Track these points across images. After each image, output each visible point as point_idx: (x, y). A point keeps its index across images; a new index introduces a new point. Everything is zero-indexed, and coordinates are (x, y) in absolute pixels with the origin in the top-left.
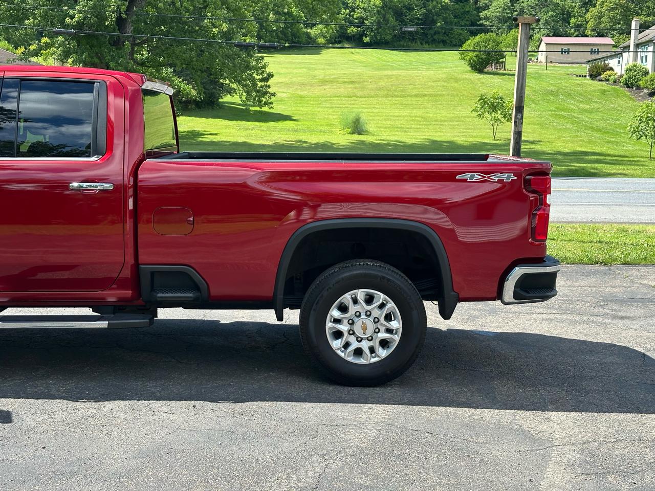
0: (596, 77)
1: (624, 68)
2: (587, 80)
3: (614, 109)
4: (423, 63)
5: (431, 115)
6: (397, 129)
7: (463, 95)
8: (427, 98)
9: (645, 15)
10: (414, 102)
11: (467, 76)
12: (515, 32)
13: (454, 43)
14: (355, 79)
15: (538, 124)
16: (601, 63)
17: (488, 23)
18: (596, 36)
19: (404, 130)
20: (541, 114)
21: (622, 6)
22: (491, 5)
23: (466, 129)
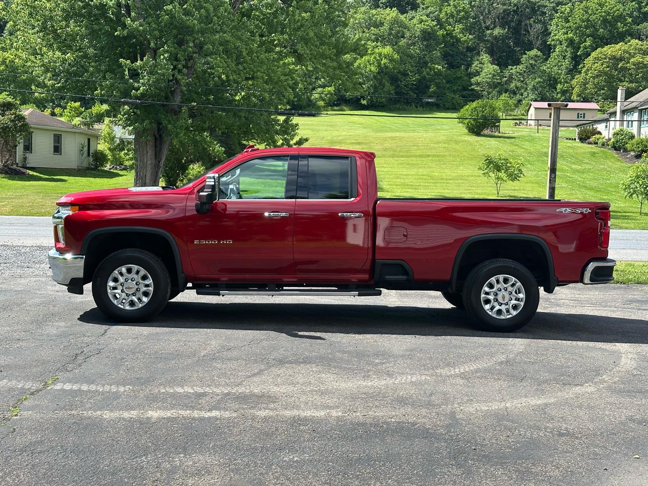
0: (586, 140)
1: (612, 132)
2: (578, 144)
3: (605, 169)
4: (419, 125)
5: (437, 174)
6: (407, 187)
7: (464, 156)
8: (430, 158)
9: (627, 82)
10: (419, 162)
11: (466, 139)
12: (505, 96)
13: (447, 106)
14: (362, 140)
15: (536, 183)
16: (590, 128)
17: (478, 88)
18: (582, 102)
19: (414, 187)
20: (537, 174)
21: (606, 73)
22: (481, 71)
23: (471, 187)
